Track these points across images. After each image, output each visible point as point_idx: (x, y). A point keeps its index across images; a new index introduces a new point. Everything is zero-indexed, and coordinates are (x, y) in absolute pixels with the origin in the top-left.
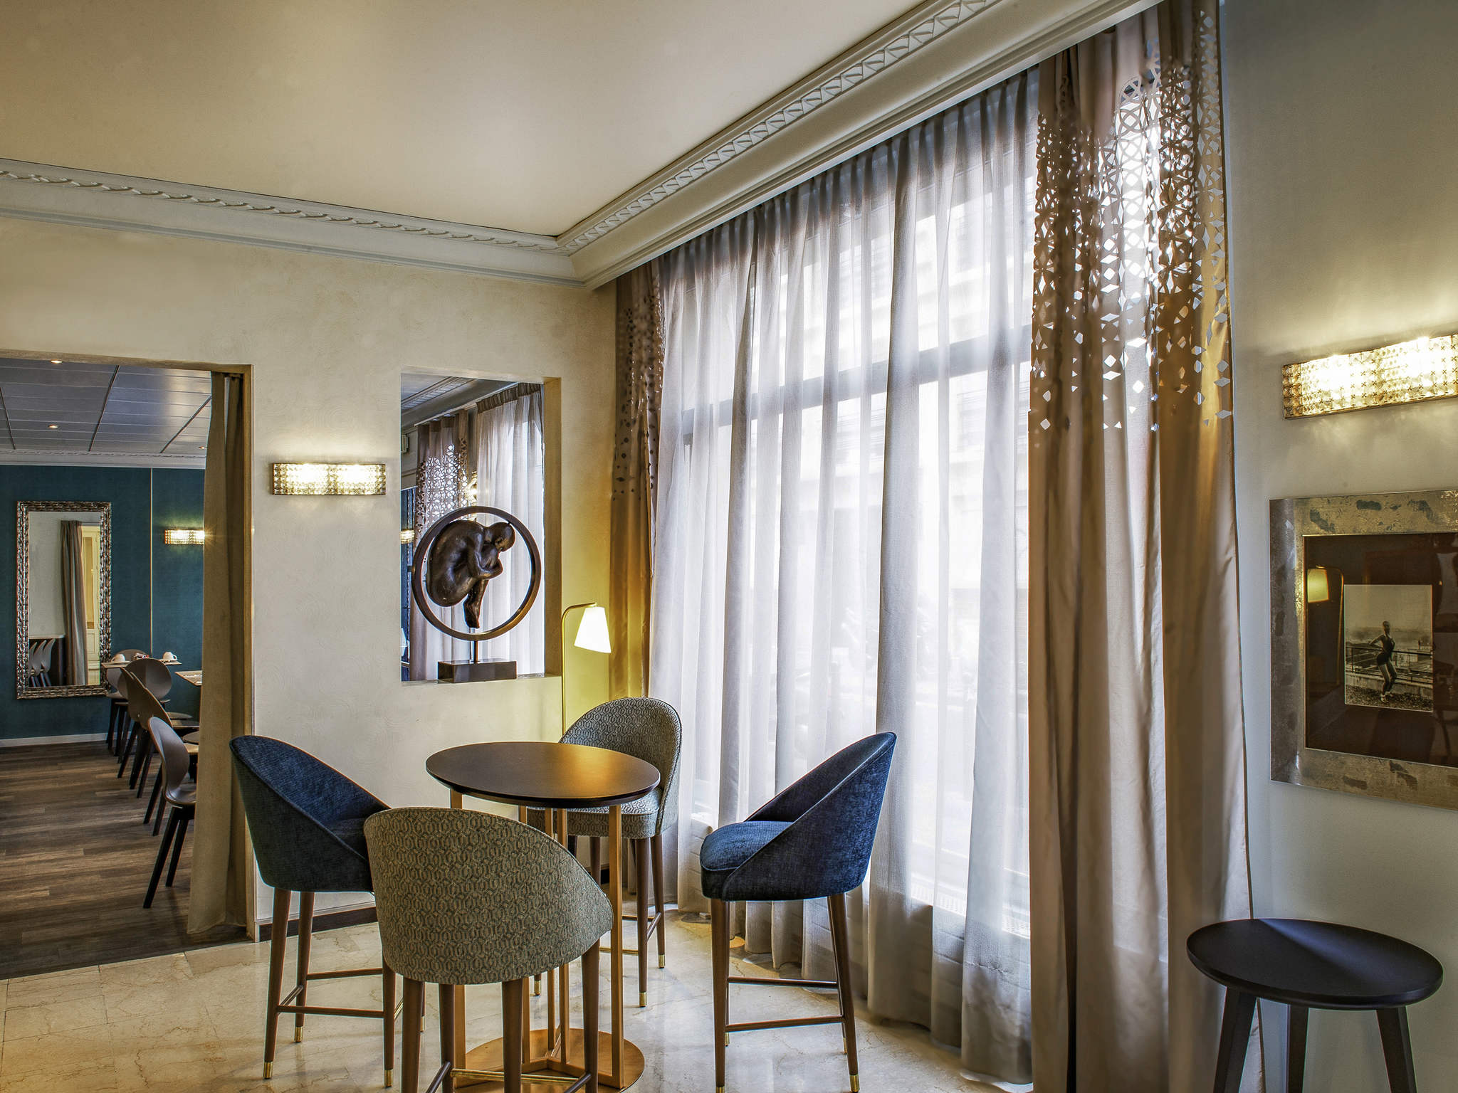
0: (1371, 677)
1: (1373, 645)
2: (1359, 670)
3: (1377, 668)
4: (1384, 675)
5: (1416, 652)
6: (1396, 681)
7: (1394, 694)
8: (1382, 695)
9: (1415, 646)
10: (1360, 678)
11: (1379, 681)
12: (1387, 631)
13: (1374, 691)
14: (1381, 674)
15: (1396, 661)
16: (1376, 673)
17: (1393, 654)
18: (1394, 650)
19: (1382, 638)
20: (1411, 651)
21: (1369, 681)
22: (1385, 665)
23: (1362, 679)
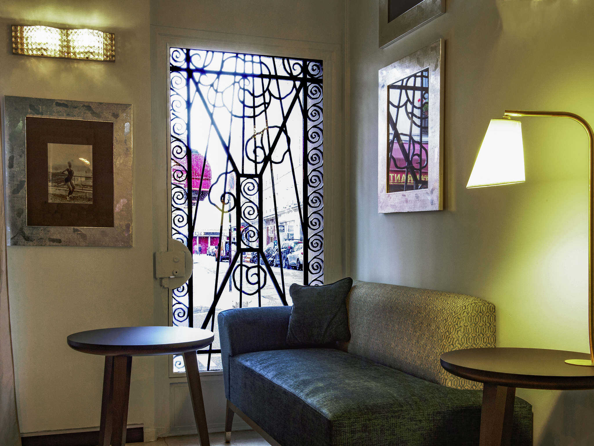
0: (62, 189)
1: (63, 173)
2: (56, 185)
3: (65, 184)
4: (69, 187)
5: (85, 176)
6: (75, 190)
7: (74, 196)
8: (67, 197)
9: (84, 174)
10: (56, 189)
11: (66, 190)
12: (70, 166)
13: (64, 195)
14: (67, 187)
15: (75, 180)
16: (64, 187)
17: (73, 177)
18: (74, 175)
19: (68, 170)
20: (82, 176)
21: (61, 190)
22: (69, 183)
23: (57, 190)
